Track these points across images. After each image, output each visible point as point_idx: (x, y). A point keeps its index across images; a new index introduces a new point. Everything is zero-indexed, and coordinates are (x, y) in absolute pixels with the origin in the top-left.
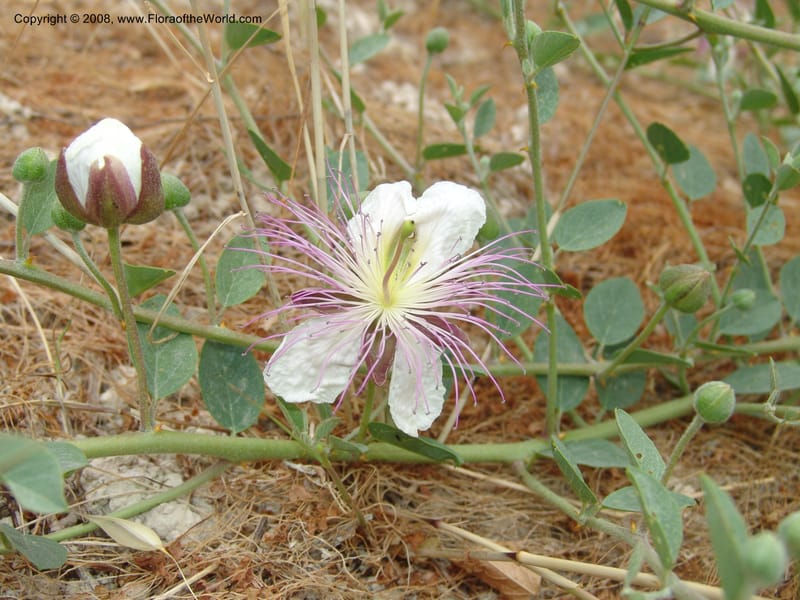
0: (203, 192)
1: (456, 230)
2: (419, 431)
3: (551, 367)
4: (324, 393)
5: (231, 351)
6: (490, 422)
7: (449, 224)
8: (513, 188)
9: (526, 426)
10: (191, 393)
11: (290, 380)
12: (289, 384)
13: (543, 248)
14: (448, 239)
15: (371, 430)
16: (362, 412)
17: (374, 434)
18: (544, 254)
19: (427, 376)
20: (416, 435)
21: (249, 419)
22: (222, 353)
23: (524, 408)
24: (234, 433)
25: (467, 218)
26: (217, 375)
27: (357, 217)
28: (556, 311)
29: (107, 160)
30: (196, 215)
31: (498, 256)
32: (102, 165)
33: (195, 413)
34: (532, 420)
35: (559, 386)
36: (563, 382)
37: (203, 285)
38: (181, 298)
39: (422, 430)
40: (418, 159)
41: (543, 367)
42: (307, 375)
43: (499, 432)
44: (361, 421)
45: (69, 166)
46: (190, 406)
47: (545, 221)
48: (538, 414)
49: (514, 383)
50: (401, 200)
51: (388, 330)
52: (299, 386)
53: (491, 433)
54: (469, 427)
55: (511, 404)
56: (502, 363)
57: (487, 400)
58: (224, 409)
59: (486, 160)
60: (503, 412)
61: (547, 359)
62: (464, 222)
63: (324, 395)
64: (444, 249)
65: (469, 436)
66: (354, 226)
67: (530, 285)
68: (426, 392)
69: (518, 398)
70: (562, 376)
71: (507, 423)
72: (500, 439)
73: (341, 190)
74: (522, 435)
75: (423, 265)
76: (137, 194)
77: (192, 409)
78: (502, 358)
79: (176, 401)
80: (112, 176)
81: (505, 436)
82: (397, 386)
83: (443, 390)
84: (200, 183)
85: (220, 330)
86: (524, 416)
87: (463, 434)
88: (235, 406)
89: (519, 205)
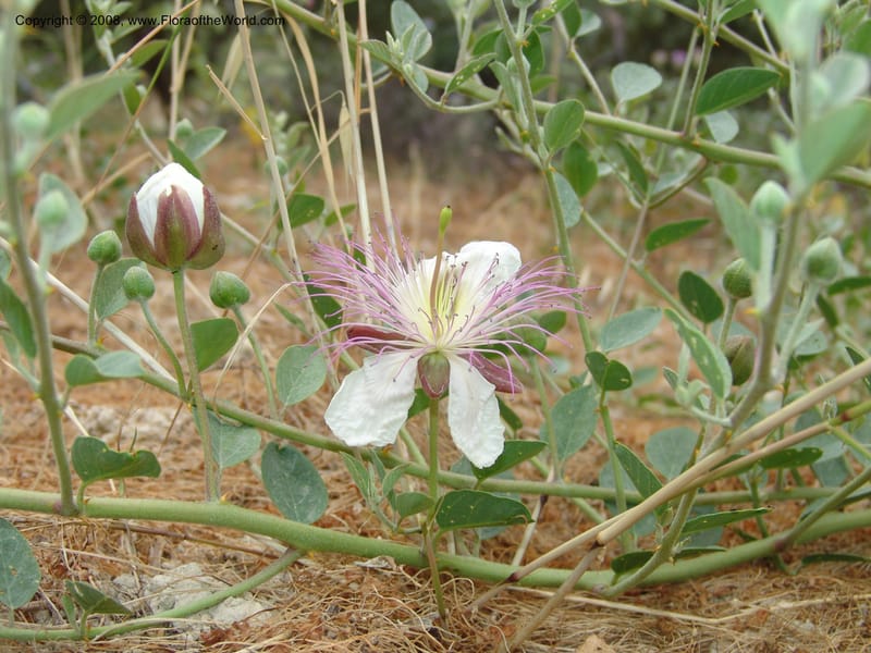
4: (384, 433)
11: (351, 424)
12: (350, 429)
22: (283, 462)
29: (174, 188)
32: (169, 192)
42: (367, 416)
45: (139, 204)
52: (359, 431)
76: (202, 228)
80: (178, 201)
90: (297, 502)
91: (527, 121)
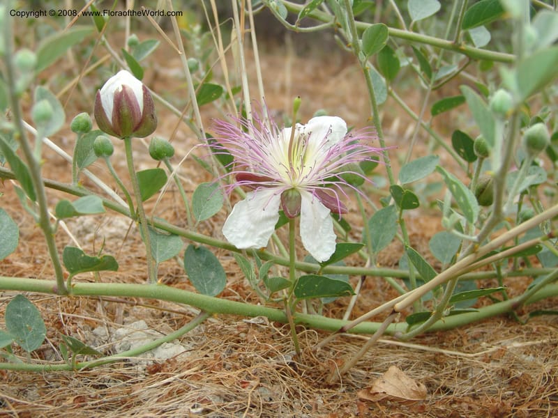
4: (260, 240)
12: (239, 238)
26: (196, 266)
29: (124, 87)
32: (120, 90)
45: (102, 97)
52: (244, 239)
63: (260, 243)
76: (141, 111)
80: (126, 95)
90: (206, 282)
91: (351, 37)
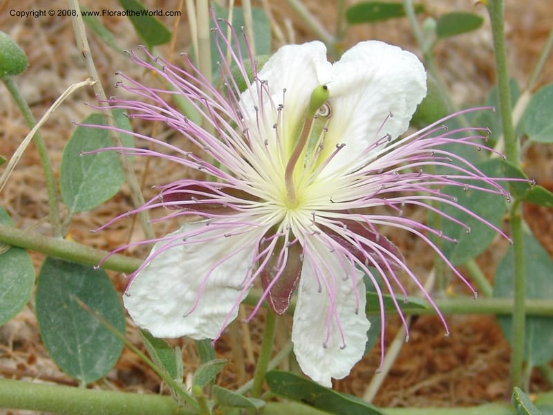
0: (47, 67)
1: (386, 107)
2: (333, 380)
3: (516, 302)
5: (81, 274)
6: (433, 381)
7: (377, 98)
8: (470, 68)
9: (484, 387)
10: (27, 335)
11: (159, 307)
13: (506, 139)
14: (374, 119)
15: (269, 382)
16: (256, 361)
17: (274, 387)
18: (509, 148)
19: (344, 305)
20: (329, 385)
21: (104, 365)
22: (67, 276)
23: (481, 363)
24: (84, 383)
25: (401, 90)
26: (61, 305)
27: (253, 88)
28: (525, 227)
30: (38, 98)
31: (441, 140)
33: (32, 360)
34: (491, 380)
35: (527, 331)
36: (533, 326)
37: (45, 190)
38: (15, 207)
39: (336, 378)
40: (338, 24)
41: (507, 303)
42: (182, 300)
43: (446, 395)
44: (256, 373)
46: (25, 351)
47: (510, 102)
48: (501, 370)
49: (468, 330)
50: (312, 64)
51: (292, 237)
53: (435, 395)
54: (406, 387)
55: (463, 358)
56: (451, 297)
57: (430, 352)
58: (70, 351)
59: (430, 23)
60: (452, 367)
61: (512, 293)
62: (397, 95)
63: (206, 330)
64: (369, 131)
65: (405, 399)
66: (247, 100)
67: (485, 179)
68: (343, 326)
69: (473, 350)
70: (531, 317)
71: (457, 383)
72: (447, 403)
73: (230, 52)
74: (477, 399)
75: (339, 148)
77: (28, 355)
78: (450, 290)
79: (7, 344)
81: (455, 400)
82: (304, 316)
83: (367, 324)
84: (43, 55)
85: (66, 244)
86: (482, 374)
87: (396, 396)
88: (85, 348)
89: (477, 92)
90: (82, 342)
